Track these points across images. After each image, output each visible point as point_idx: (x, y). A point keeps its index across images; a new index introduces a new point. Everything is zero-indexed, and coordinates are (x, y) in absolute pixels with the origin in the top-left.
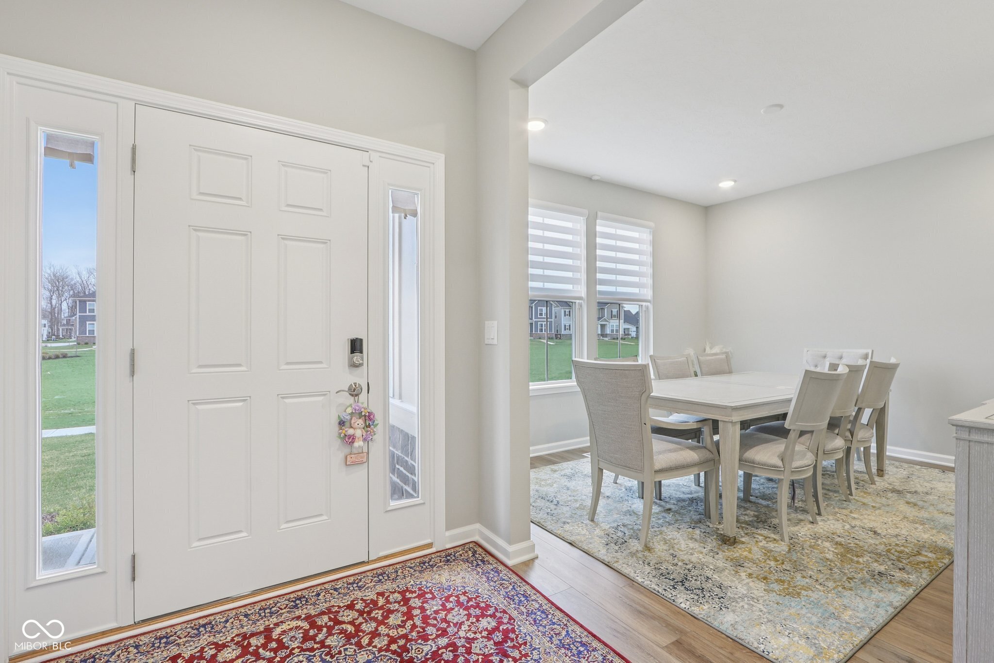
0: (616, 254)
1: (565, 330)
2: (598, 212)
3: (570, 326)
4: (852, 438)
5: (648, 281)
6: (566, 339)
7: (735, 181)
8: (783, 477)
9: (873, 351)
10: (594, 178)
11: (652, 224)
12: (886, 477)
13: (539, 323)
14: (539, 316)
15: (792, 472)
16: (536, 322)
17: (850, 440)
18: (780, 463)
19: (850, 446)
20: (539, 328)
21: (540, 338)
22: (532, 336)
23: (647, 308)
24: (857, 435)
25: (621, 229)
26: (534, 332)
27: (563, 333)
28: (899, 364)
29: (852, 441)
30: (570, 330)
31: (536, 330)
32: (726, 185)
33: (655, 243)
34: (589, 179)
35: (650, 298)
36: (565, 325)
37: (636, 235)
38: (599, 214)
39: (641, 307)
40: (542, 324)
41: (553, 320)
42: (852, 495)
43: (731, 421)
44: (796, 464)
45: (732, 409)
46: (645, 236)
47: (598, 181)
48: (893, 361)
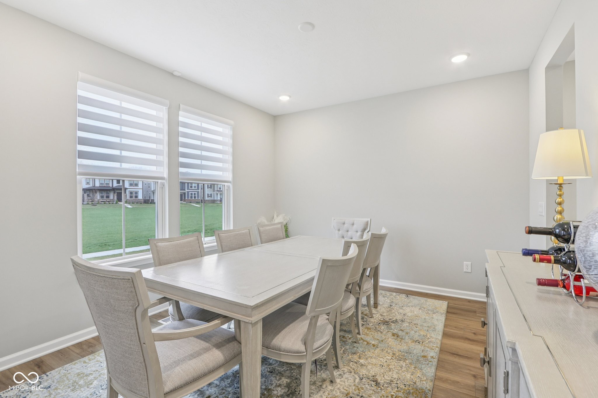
0: (201, 143)
1: (208, 197)
2: (181, 104)
3: (211, 194)
4: (360, 291)
5: (229, 166)
6: (209, 203)
7: (290, 97)
8: (305, 361)
9: (371, 219)
10: (175, 73)
11: (232, 122)
12: (379, 308)
13: (190, 193)
14: (190, 188)
15: (313, 353)
16: (188, 192)
17: (358, 292)
18: (302, 348)
19: (358, 296)
20: (190, 196)
21: (191, 203)
22: (185, 201)
23: (229, 187)
24: (363, 289)
25: (205, 123)
26: (186, 199)
27: (206, 199)
28: (387, 234)
29: (360, 293)
30: (211, 197)
31: (188, 197)
32: (284, 98)
33: (234, 137)
34: (171, 74)
35: (230, 180)
36: (208, 194)
37: (220, 130)
38: (181, 106)
39: (224, 186)
40: (192, 193)
41: (200, 191)
42: (360, 335)
43: (250, 322)
44: (316, 345)
45: (252, 309)
46: (228, 131)
47: (179, 77)
48: (383, 231)
